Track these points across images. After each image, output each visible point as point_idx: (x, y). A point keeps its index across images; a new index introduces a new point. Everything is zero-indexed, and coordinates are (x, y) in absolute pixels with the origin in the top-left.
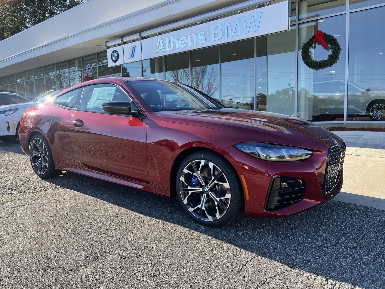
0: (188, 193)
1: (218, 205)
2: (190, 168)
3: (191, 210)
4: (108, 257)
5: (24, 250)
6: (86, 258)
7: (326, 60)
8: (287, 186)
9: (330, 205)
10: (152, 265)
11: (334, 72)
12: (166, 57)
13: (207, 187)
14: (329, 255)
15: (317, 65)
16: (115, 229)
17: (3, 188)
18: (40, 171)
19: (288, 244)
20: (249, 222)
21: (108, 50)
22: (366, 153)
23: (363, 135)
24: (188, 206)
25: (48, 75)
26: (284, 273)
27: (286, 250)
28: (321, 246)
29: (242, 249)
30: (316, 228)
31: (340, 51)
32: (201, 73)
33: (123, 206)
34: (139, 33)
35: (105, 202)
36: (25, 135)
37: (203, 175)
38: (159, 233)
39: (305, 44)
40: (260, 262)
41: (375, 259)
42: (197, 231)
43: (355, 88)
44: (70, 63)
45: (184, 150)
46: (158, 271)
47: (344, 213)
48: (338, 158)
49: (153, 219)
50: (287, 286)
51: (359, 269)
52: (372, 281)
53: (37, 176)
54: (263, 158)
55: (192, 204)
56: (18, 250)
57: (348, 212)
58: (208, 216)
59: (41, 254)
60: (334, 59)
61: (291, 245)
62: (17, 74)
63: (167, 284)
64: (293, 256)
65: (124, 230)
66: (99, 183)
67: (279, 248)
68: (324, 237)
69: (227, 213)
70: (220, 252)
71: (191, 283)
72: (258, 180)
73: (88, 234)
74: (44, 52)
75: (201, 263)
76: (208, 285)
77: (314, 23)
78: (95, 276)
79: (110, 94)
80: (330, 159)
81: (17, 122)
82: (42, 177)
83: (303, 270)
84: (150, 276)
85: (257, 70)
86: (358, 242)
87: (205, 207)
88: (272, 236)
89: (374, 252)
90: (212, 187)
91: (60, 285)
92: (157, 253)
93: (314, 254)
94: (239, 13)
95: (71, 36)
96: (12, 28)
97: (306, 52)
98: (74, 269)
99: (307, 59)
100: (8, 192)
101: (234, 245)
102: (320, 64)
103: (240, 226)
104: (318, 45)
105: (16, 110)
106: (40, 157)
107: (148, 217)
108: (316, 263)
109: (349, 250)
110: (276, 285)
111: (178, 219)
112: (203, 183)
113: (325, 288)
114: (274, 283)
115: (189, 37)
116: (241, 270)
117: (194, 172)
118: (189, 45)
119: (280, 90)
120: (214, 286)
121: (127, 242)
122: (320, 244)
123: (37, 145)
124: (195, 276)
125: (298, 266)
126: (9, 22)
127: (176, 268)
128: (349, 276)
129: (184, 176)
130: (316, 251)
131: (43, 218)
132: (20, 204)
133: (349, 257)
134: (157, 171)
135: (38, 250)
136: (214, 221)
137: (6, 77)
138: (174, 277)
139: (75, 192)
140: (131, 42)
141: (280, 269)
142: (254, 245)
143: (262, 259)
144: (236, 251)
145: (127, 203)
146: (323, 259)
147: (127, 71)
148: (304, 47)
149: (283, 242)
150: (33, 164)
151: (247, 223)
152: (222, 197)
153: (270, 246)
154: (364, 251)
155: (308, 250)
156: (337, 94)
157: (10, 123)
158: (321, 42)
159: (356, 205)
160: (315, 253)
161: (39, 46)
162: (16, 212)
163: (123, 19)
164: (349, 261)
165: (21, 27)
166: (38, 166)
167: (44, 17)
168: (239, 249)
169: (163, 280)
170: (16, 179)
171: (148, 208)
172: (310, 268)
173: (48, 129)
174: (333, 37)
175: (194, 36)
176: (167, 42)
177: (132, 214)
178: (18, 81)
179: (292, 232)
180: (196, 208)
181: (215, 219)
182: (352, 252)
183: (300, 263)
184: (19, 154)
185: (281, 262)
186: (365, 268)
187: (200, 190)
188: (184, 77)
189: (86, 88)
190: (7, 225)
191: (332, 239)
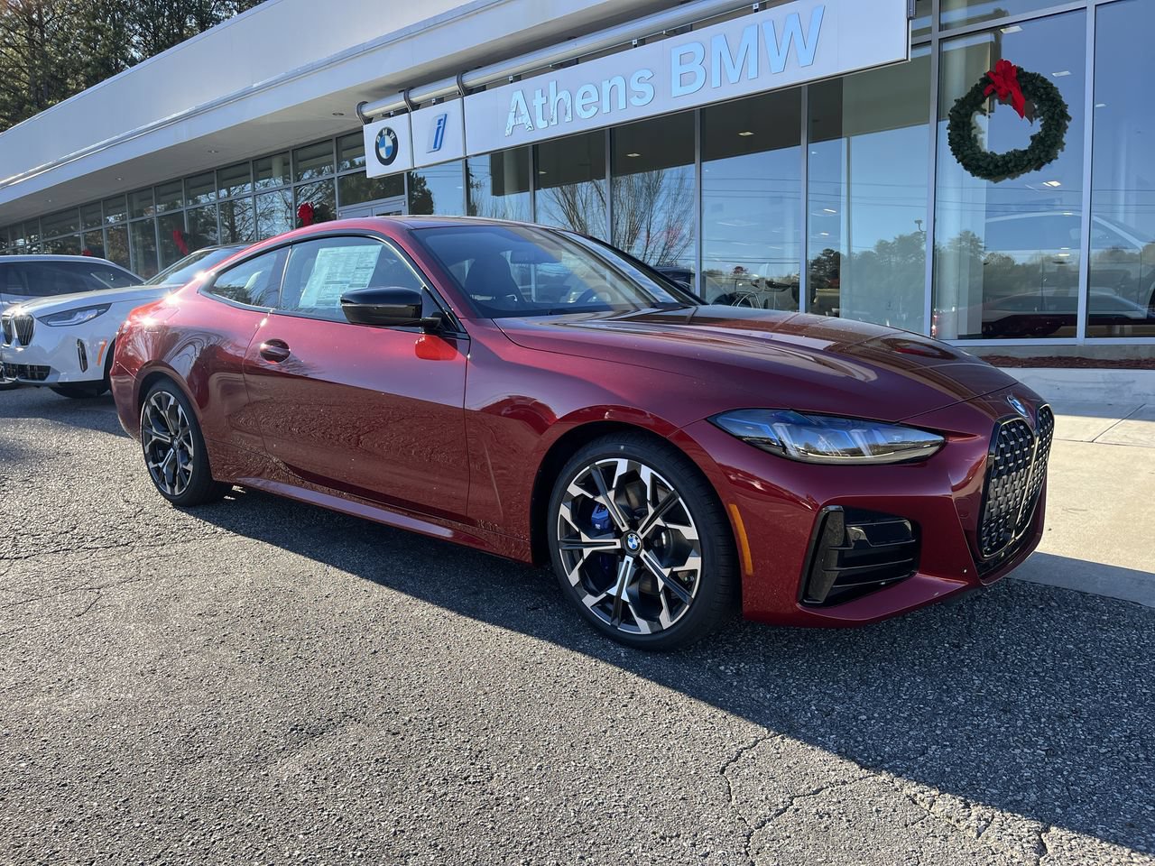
0: (581, 553)
1: (665, 587)
2: (587, 483)
3: (589, 601)
4: (353, 729)
5: (125, 707)
6: (292, 730)
7: (1022, 149)
8: (864, 537)
9: (1006, 594)
10: (470, 753)
11: (1055, 184)
12: (536, 147)
13: (634, 536)
14: (983, 737)
15: (997, 166)
16: (375, 652)
17: (67, 532)
18: (172, 487)
19: (864, 703)
20: (759, 639)
21: (366, 128)
22: (1137, 436)
23: (1134, 382)
24: (581, 590)
25: (197, 202)
26: (844, 783)
27: (857, 720)
28: (963, 709)
29: (732, 713)
30: (955, 660)
31: (1067, 122)
32: (644, 190)
33: (401, 588)
34: (456, 77)
35: (349, 574)
36: (130, 380)
37: (623, 502)
38: (498, 666)
39: (961, 103)
40: (780, 751)
41: (1118, 752)
42: (606, 661)
43: (1116, 234)
44: (256, 167)
45: (571, 431)
46: (488, 769)
47: (1044, 616)
48: (1024, 455)
49: (482, 626)
50: (849, 821)
51: (1067, 781)
52: (1099, 813)
53: (163, 498)
54: (794, 454)
55: (592, 586)
56: (108, 705)
57: (1056, 614)
58: (638, 620)
59: (171, 715)
60: (1049, 146)
61: (875, 706)
62: (106, 200)
63: (511, 804)
64: (878, 736)
65: (399, 656)
66: (336, 520)
67: (838, 713)
68: (974, 684)
69: (692, 612)
70: (667, 721)
71: (577, 804)
72: (790, 518)
73: (300, 663)
74: (184, 134)
75: (610, 751)
76: (625, 812)
77: (988, 38)
78: (315, 778)
79: (363, 265)
80: (998, 458)
81: (106, 342)
82: (178, 504)
83: (901, 776)
84: (466, 783)
85: (810, 179)
86: (1076, 701)
87: (630, 595)
88: (820, 679)
89: (1119, 731)
90: (649, 537)
91: (220, 800)
92: (489, 722)
93: (938, 732)
94: (756, 11)
95: (258, 89)
96: (88, 65)
97: (961, 125)
98: (259, 759)
99: (966, 148)
100: (80, 544)
101: (709, 704)
102: (1006, 163)
103: (731, 650)
104: (1000, 104)
105: (103, 308)
106: (171, 445)
107: (469, 620)
108: (940, 757)
109: (1044, 723)
110: (817, 817)
111: (554, 627)
112: (623, 525)
113: (961, 829)
114: (814, 811)
115: (606, 87)
116: (722, 772)
117: (597, 494)
118: (606, 109)
119: (891, 240)
120: (640, 813)
121: (405, 688)
122: (960, 705)
123: (162, 412)
124: (591, 786)
125: (887, 766)
126: (79, 45)
127: (539, 764)
128: (1033, 797)
129: (570, 504)
130: (945, 725)
131: (176, 619)
132: (116, 578)
133: (1040, 745)
134: (494, 489)
135: (163, 707)
136: (654, 633)
137: (75, 208)
138: (530, 786)
139: (267, 546)
140: (434, 104)
141: (833, 773)
142: (766, 704)
143: (785, 744)
144: (711, 720)
145: (413, 578)
146: (963, 747)
147: (426, 188)
148: (957, 112)
149: (850, 698)
150: (152, 465)
151: (751, 640)
152: (677, 566)
153: (814, 708)
154: (1089, 729)
155: (922, 723)
156: (1061, 255)
157: (87, 344)
158: (1010, 95)
159: (1083, 594)
160: (943, 730)
161: (168, 118)
162: (104, 601)
163: (408, 35)
164: (1039, 755)
165: (117, 61)
166: (164, 470)
167: (181, 30)
168: (721, 713)
169: (501, 796)
170: (106, 507)
171: (470, 594)
172: (923, 772)
173: (192, 365)
174: (1044, 80)
175: (619, 82)
176: (538, 101)
177: (424, 611)
178: (111, 219)
179: (882, 669)
180: (604, 595)
181: (657, 628)
182: (1054, 729)
183: (893, 757)
184: (113, 436)
185: (839, 753)
186: (1084, 776)
187: (615, 544)
188: (595, 205)
189: (297, 248)
190: (78, 637)
191: (997, 693)
